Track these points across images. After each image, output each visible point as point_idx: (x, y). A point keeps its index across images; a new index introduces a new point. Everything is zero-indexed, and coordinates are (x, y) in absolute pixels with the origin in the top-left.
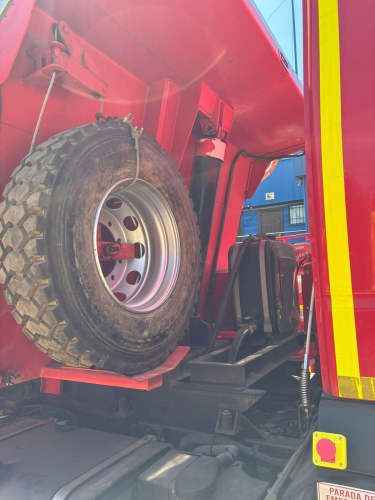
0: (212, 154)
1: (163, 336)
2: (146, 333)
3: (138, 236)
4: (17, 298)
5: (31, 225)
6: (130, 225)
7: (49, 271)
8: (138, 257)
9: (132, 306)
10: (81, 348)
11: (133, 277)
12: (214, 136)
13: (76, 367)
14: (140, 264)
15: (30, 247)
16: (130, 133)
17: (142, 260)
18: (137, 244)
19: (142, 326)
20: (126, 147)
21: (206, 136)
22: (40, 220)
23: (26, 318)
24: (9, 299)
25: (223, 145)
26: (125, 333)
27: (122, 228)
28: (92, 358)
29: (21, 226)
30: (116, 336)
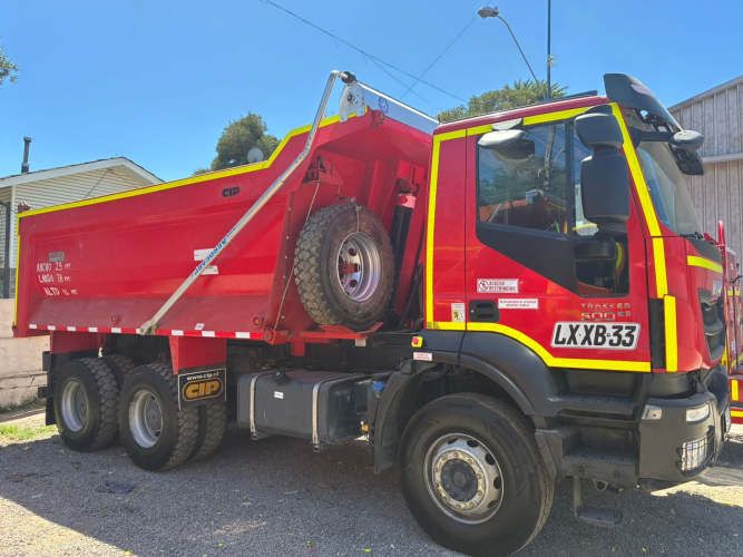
0: (405, 205)
1: (369, 314)
2: (360, 312)
3: (356, 259)
4: (304, 291)
5: (313, 261)
6: (353, 253)
7: (320, 280)
8: (356, 271)
9: (355, 299)
10: (330, 315)
11: (353, 283)
12: (407, 192)
13: (330, 331)
14: (357, 276)
15: (312, 270)
16: (354, 208)
17: (359, 274)
18: (356, 265)
19: (358, 309)
20: (352, 218)
21: (402, 192)
22: (317, 259)
23: (307, 300)
24: (300, 291)
25: (414, 198)
26: (350, 310)
27: (348, 254)
28: (336, 320)
29: (308, 260)
30: (346, 311)
